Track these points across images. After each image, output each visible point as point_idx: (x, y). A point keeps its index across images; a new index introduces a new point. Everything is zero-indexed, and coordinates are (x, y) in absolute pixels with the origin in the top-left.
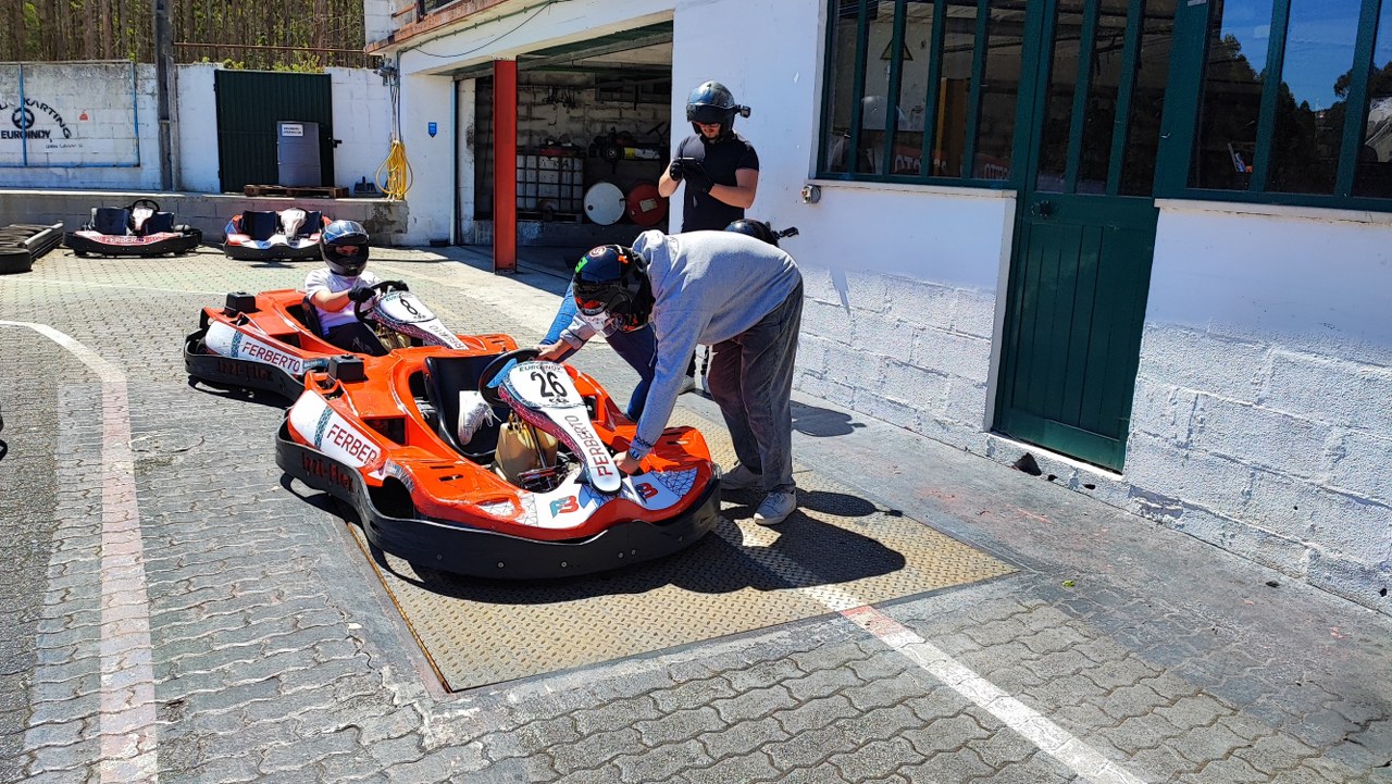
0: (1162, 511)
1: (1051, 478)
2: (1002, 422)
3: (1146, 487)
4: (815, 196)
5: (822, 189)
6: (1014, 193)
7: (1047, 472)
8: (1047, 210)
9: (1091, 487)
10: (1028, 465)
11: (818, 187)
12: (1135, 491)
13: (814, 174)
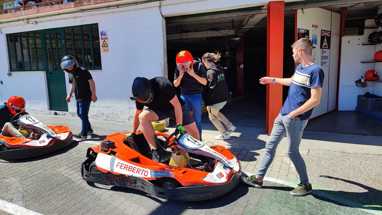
0: (74, 115)
1: (59, 115)
2: (51, 109)
3: (71, 112)
4: (10, 75)
5: (12, 74)
6: (45, 71)
7: (58, 114)
8: (50, 73)
9: (65, 114)
10: (56, 114)
11: (11, 73)
12: (70, 113)
13: (10, 71)
